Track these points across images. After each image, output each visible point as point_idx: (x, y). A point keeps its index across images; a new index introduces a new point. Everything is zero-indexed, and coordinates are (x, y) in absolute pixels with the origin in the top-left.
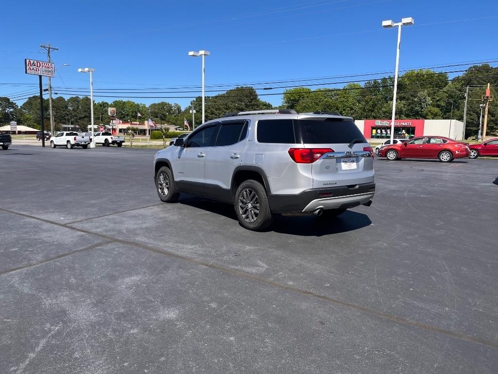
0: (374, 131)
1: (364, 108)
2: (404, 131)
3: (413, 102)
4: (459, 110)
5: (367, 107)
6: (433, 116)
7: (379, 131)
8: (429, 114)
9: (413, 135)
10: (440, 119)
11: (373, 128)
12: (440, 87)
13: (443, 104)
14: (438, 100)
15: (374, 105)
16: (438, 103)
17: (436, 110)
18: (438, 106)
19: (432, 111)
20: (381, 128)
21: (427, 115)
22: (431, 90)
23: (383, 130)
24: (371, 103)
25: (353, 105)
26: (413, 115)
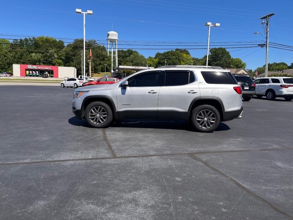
0: (27, 72)
1: (15, 56)
2: (47, 72)
3: (46, 56)
4: (72, 62)
5: (17, 56)
6: (58, 64)
7: (31, 72)
8: (56, 63)
9: (52, 75)
10: (63, 66)
11: (26, 70)
12: (61, 48)
13: (63, 58)
14: (61, 56)
15: (22, 55)
16: (61, 57)
17: (60, 61)
18: (61, 59)
19: (58, 62)
20: (32, 70)
21: (55, 63)
22: (56, 50)
23: (33, 72)
24: (19, 53)
25: (6, 54)
26: (48, 64)
